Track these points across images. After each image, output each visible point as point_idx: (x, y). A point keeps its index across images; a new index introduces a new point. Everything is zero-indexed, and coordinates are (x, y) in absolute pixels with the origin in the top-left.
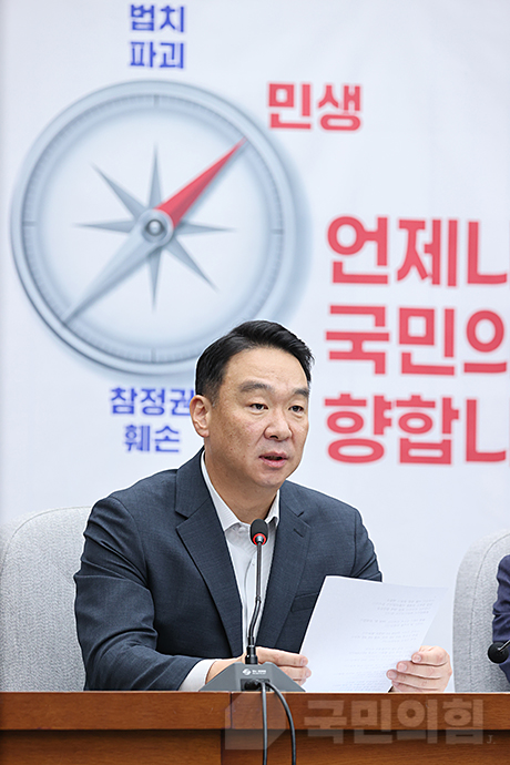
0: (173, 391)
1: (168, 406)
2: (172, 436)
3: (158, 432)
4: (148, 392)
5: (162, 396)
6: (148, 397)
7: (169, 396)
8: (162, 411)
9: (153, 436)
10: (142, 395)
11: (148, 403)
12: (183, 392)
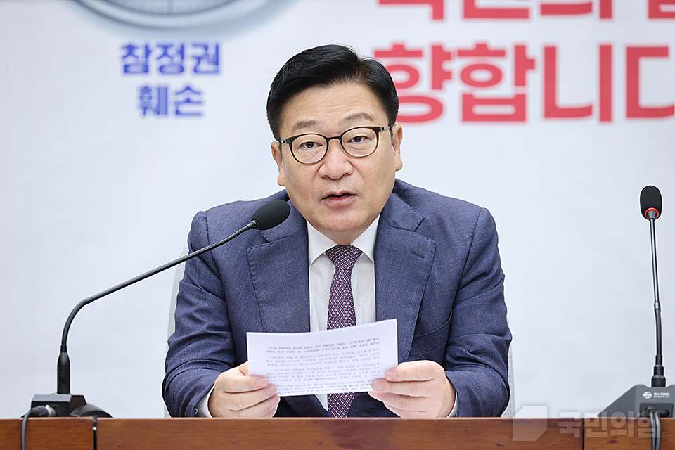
0: (195, 45)
1: (189, 64)
2: (194, 97)
3: (178, 93)
4: (165, 48)
5: (181, 52)
6: (165, 54)
7: (189, 51)
8: (182, 70)
9: (172, 98)
10: (158, 52)
11: (165, 61)
12: (206, 47)
